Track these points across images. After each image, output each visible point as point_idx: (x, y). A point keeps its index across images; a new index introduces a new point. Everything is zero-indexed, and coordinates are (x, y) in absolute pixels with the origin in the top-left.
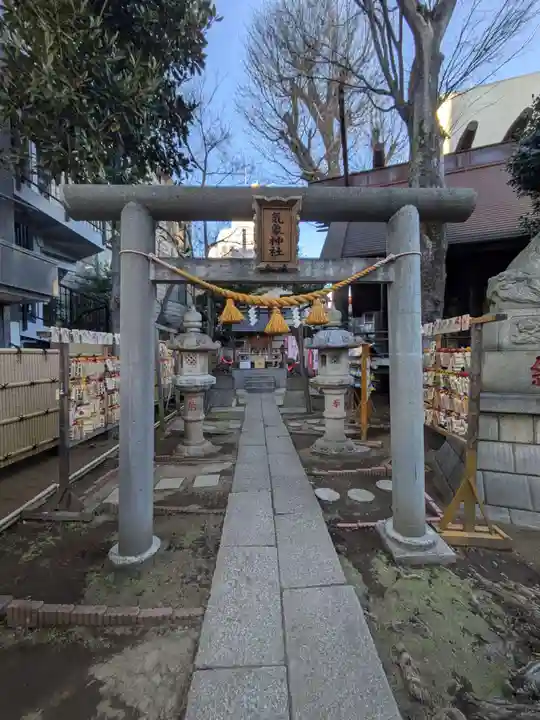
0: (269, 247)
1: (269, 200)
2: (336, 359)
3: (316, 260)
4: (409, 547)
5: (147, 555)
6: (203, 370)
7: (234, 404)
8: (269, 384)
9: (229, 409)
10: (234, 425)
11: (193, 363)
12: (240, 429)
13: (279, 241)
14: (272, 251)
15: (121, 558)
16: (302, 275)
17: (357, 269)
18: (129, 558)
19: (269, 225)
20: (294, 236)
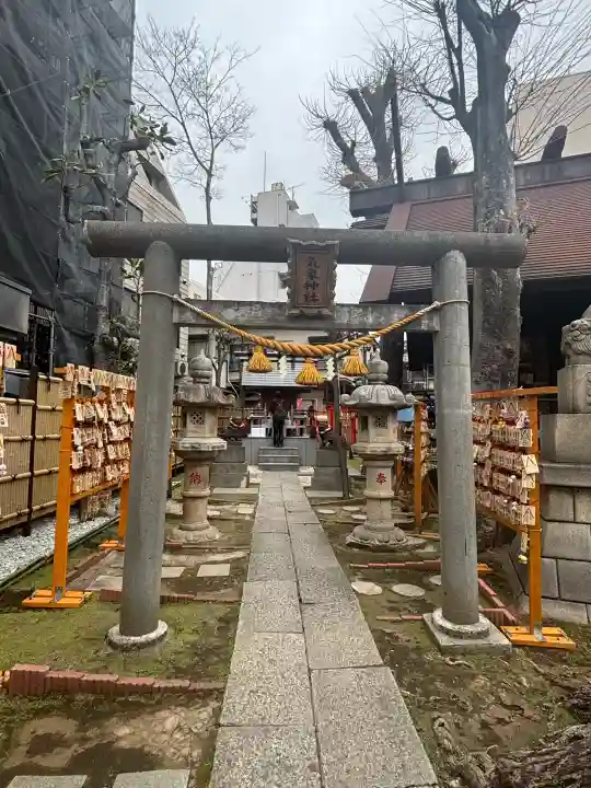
0: (303, 291)
1: (304, 244)
2: (381, 423)
3: (355, 306)
4: (458, 635)
5: (153, 635)
6: (212, 432)
7: (244, 483)
8: (292, 459)
9: (238, 491)
10: (245, 509)
11: (201, 422)
12: (253, 516)
13: (315, 286)
14: (306, 296)
15: (124, 637)
16: (338, 322)
17: (398, 317)
18: (132, 638)
19: (304, 269)
20: (331, 281)
